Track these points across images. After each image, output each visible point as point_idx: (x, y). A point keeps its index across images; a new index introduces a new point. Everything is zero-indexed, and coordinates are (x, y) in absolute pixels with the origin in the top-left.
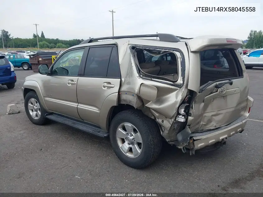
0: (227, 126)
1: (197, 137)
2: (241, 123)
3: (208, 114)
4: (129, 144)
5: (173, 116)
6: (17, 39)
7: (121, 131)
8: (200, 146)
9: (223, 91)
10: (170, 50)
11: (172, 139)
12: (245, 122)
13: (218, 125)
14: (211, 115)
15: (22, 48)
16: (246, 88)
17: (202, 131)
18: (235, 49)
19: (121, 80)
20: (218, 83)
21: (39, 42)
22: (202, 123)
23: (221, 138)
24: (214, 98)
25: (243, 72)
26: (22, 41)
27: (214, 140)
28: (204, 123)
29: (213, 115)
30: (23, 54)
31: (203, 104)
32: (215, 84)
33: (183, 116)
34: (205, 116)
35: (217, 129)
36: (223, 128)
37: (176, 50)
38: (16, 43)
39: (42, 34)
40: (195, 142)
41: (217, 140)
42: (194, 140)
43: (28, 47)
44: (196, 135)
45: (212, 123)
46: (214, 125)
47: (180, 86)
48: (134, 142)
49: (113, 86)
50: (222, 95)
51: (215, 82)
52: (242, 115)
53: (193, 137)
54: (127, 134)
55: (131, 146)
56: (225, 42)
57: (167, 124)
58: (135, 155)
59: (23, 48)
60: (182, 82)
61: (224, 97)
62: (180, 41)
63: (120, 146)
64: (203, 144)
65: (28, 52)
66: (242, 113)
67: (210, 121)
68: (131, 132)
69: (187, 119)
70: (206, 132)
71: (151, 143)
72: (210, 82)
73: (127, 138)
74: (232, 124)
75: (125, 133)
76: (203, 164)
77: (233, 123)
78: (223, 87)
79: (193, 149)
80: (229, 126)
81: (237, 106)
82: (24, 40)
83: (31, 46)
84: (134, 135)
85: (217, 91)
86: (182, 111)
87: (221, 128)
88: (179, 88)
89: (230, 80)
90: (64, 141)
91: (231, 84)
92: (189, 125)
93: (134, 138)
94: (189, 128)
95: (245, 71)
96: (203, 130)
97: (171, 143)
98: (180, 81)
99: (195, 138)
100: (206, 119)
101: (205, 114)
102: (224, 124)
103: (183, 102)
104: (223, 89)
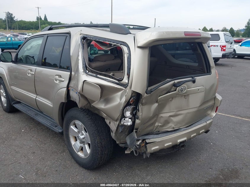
0: (188, 128)
1: (150, 139)
2: (205, 124)
3: (165, 115)
4: (81, 143)
5: (117, 119)
6: (21, 21)
7: (73, 129)
8: (154, 150)
9: (184, 90)
10: (118, 44)
11: (122, 141)
12: (209, 123)
13: (176, 126)
14: (169, 115)
15: (25, 30)
16: (213, 85)
17: (158, 133)
18: (203, 43)
19: (71, 73)
20: (176, 81)
21: (41, 25)
22: (157, 124)
23: (179, 141)
24: (172, 97)
25: (211, 68)
26: (26, 24)
27: (171, 143)
28: (160, 125)
29: (171, 116)
30: (24, 36)
31: (156, 105)
32: (173, 82)
33: (130, 118)
34: (162, 117)
35: (175, 131)
36: (183, 129)
37: (123, 44)
38: (20, 25)
39: (45, 17)
40: (148, 146)
41: (174, 143)
42: (147, 143)
43: (32, 29)
44: (150, 137)
45: (170, 125)
46: (171, 127)
47: (125, 86)
48: (84, 141)
49: (63, 80)
50: (182, 94)
51: (174, 80)
52: (208, 115)
53: (145, 139)
54: (79, 132)
55: (82, 145)
56: (183, 36)
57: (113, 126)
58: (85, 155)
59: (27, 30)
60: (127, 81)
61: (185, 96)
62: (131, 33)
63: (73, 144)
64: (157, 147)
65: (30, 34)
66: (209, 112)
67: (167, 122)
68: (82, 131)
69: (134, 123)
70: (163, 134)
71: (98, 145)
72: (168, 79)
73: (78, 137)
74: (193, 126)
75: (76, 131)
76: (159, 167)
77: (196, 123)
78: (183, 85)
79: (145, 152)
80: (189, 127)
81: (200, 106)
82: (28, 22)
83: (35, 29)
84: (84, 134)
85: (176, 90)
86: (128, 114)
87: (180, 130)
88: (124, 87)
89: (193, 78)
90: (26, 132)
91: (194, 82)
92: (137, 129)
93: (84, 138)
94: (136, 132)
95: (213, 67)
96: (159, 131)
97: (121, 145)
98: (125, 80)
99: (147, 141)
100: (162, 120)
101: (162, 115)
102: (183, 126)
103: (128, 104)
104: (182, 87)
